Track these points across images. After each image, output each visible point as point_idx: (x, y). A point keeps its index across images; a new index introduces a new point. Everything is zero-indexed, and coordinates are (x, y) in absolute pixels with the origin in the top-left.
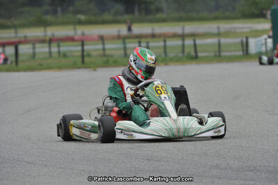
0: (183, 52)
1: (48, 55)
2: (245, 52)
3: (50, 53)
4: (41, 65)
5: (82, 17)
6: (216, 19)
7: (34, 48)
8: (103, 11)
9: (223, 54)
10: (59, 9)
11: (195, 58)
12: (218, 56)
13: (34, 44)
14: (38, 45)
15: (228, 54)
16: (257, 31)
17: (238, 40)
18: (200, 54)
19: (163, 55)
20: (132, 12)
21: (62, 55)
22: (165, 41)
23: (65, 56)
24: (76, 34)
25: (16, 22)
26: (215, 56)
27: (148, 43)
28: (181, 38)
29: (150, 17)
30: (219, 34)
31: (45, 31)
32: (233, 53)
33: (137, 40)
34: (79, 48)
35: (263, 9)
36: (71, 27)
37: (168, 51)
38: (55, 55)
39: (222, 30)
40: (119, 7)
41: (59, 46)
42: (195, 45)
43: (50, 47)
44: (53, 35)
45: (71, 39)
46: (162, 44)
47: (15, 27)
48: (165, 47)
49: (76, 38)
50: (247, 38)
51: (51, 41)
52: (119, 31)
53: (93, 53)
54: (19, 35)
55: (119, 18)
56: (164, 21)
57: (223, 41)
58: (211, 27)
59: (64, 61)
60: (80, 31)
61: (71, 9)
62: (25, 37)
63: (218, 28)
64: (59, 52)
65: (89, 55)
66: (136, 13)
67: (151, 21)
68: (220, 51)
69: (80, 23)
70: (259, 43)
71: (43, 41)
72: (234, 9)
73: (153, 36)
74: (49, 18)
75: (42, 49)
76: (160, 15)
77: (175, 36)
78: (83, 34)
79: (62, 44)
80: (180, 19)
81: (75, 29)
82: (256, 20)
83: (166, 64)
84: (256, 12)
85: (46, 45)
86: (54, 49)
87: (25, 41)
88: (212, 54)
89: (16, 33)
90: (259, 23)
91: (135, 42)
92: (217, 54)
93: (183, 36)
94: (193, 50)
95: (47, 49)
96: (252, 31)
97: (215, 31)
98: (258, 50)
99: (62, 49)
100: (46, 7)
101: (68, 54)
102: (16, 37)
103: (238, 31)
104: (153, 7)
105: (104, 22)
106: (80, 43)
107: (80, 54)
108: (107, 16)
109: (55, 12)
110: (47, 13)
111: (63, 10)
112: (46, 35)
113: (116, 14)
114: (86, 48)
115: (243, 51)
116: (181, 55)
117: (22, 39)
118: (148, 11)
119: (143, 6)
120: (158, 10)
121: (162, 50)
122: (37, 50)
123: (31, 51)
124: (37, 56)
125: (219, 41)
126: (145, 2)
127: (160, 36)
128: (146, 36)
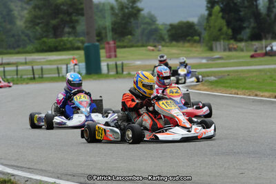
0: (17, 75)
9: (45, 76)
16: (50, 61)
39: (27, 61)
63: (26, 59)
82: (46, 54)
84: (45, 48)
103: (38, 61)
116: (15, 77)
125: (33, 68)
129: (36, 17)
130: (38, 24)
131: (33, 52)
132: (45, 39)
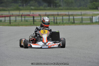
0: (69, 21)
1: (21, 21)
2: (91, 22)
3: (22, 20)
4: (19, 24)
5: (33, 8)
6: (80, 9)
7: (16, 18)
8: (40, 6)
9: (83, 22)
10: (25, 5)
11: (74, 23)
12: (82, 23)
13: (16, 17)
14: (17, 17)
15: (85, 22)
16: (95, 14)
17: (89, 17)
18: (75, 22)
19: (62, 22)
20: (50, 6)
21: (26, 21)
22: (63, 17)
23: (27, 21)
24: (30, 14)
25: (9, 9)
26: (80, 23)
27: (56, 17)
28: (68, 16)
29: (57, 8)
30: (81, 15)
31: (20, 12)
32: (87, 22)
33: (53, 16)
34: (32, 19)
35: (97, 6)
36: (29, 11)
37: (64, 20)
38: (23, 21)
40: (45, 4)
41: (25, 18)
42: (74, 19)
43: (22, 18)
44: (22, 14)
45: (29, 15)
46: (61, 18)
47: (9, 10)
48: (63, 19)
49: (31, 15)
50: (92, 16)
51: (22, 16)
52: (46, 13)
53: (37, 21)
54: (10, 13)
55: (46, 8)
56: (62, 10)
57: (83, 17)
58: (79, 12)
59: (26, 23)
60: (32, 12)
61: (29, 4)
62: (12, 14)
63: (81, 13)
64: (25, 20)
65: (36, 21)
66: (52, 7)
67: (57, 10)
68: (82, 21)
69: (32, 10)
70: (96, 18)
71: (19, 16)
72: (86, 6)
73: (58, 15)
75: (19, 19)
76: (60, 8)
77: (66, 15)
78: (33, 14)
79: (26, 17)
80: (68, 9)
81: (30, 12)
82: (94, 10)
83: (64, 25)
84: (94, 7)
85: (20, 17)
86: (23, 19)
87: (13, 15)
88: (80, 22)
89: (9, 12)
90: (95, 11)
91: (52, 17)
92: (81, 22)
93: (69, 15)
94: (73, 20)
95: (20, 19)
96: (93, 14)
97: (80, 14)
98: (96, 21)
99: (26, 19)
100: (20, 4)
101: (28, 21)
102: (9, 14)
103: (88, 14)
104: (58, 5)
105: (40, 10)
106: (32, 17)
107: (33, 20)
108: (41, 7)
109: (23, 6)
110: (20, 6)
111: (26, 5)
112: (20, 14)
113: (45, 7)
114: (35, 18)
115: (91, 21)
116: (68, 22)
117: (11, 15)
118: (56, 6)
119: (54, 4)
120: (60, 6)
121: (62, 20)
122: (17, 19)
123: (15, 19)
124: (17, 21)
125: (82, 17)
126: (55, 3)
127: (60, 15)
128: (56, 15)
132: (95, 3)
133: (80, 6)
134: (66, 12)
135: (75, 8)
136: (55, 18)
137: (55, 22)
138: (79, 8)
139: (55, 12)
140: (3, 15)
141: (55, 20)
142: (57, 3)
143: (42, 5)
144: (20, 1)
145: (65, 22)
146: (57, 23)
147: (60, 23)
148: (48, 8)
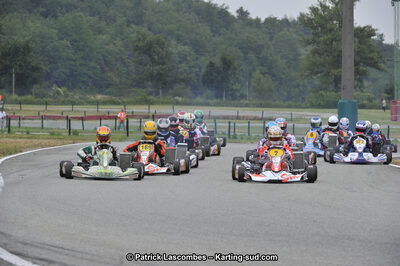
5: (180, 99)
6: (289, 107)
7: (141, 122)
8: (196, 95)
10: (161, 91)
13: (140, 119)
14: (143, 120)
19: (247, 134)
20: (221, 97)
22: (249, 123)
25: (125, 100)
28: (262, 121)
29: (236, 102)
30: (292, 120)
31: (149, 109)
33: (227, 121)
36: (170, 107)
37: (251, 131)
39: (294, 117)
40: (209, 92)
44: (156, 113)
46: (246, 125)
47: (124, 104)
48: (249, 127)
51: (153, 117)
52: (210, 112)
54: (127, 110)
55: (209, 101)
56: (247, 106)
57: (296, 125)
61: (171, 91)
62: (132, 113)
66: (224, 98)
67: (236, 106)
69: (178, 103)
71: (147, 117)
72: (304, 99)
73: (238, 118)
74: (151, 98)
76: (243, 101)
77: (255, 119)
80: (260, 106)
81: (173, 109)
84: (322, 103)
91: (225, 123)
93: (264, 120)
97: (289, 117)
100: (150, 89)
104: (238, 94)
105: (197, 104)
108: (200, 99)
109: (157, 94)
110: (150, 94)
111: (163, 93)
112: (149, 112)
113: (207, 98)
116: (261, 135)
117: (130, 114)
118: (234, 97)
120: (243, 97)
123: (138, 124)
125: (293, 126)
126: (232, 90)
127: (243, 118)
128: (232, 118)
129: (314, 64)
130: (317, 73)
131: (308, 108)
132: (323, 92)
133: (289, 98)
134: (257, 112)
135: (278, 102)
136: (232, 125)
137: (232, 134)
138: (287, 103)
139: (231, 111)
140: (111, 115)
141: (232, 130)
142: (236, 90)
143: (201, 94)
144: (150, 83)
145: (253, 135)
146: (235, 137)
147: (242, 138)
148: (215, 101)
